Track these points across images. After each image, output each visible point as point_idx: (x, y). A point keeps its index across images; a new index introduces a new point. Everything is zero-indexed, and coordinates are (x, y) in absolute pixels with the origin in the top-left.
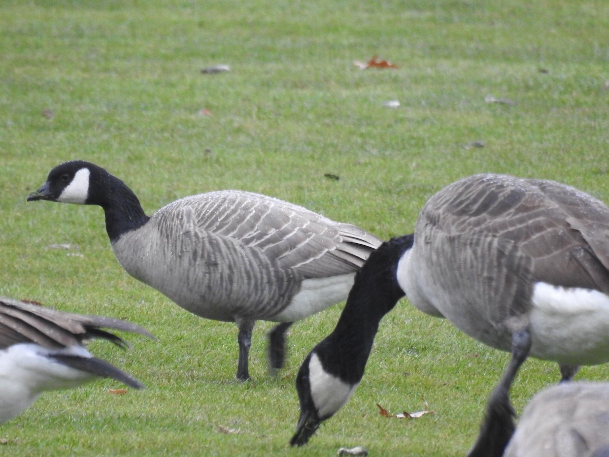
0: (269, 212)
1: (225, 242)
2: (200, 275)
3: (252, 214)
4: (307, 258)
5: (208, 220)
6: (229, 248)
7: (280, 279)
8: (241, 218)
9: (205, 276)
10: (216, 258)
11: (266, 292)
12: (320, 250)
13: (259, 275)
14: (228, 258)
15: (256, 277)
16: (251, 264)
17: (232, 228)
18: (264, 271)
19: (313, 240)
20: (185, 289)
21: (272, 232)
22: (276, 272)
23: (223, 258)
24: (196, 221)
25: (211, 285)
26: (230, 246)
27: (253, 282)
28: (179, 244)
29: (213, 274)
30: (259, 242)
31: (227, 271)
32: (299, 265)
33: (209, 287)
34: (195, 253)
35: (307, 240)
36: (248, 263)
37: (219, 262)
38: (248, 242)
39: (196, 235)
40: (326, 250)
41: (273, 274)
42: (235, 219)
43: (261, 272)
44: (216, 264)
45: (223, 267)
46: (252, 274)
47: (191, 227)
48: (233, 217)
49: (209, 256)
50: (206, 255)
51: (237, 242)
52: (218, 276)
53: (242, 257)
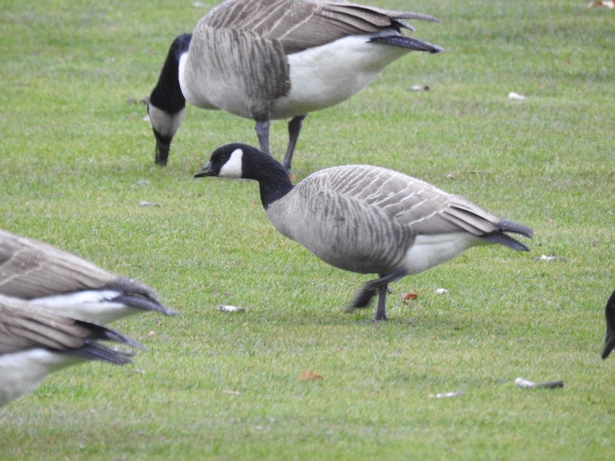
0: (390, 179)
1: (352, 202)
2: (330, 227)
3: (376, 180)
4: (418, 217)
5: (338, 184)
6: (355, 207)
7: (396, 232)
8: (366, 183)
9: (334, 229)
10: (343, 215)
11: (386, 242)
12: (430, 212)
13: (379, 228)
14: (354, 214)
15: (376, 230)
16: (372, 219)
17: (359, 191)
18: (383, 224)
19: (425, 203)
20: (319, 240)
21: (391, 195)
22: (393, 225)
23: (350, 215)
24: (330, 184)
25: (340, 236)
26: (356, 204)
27: (374, 234)
28: (314, 202)
29: (340, 227)
30: (380, 202)
31: (353, 225)
32: (412, 223)
33: (338, 238)
34: (326, 210)
35: (420, 203)
36: (370, 218)
37: (346, 217)
38: (370, 202)
39: (328, 195)
40: (435, 212)
41: (390, 227)
42: (362, 183)
43: (381, 225)
44: (343, 219)
45: (350, 222)
46: (373, 227)
47: (326, 189)
48: (360, 181)
49: (338, 213)
50: (335, 211)
51: (362, 203)
52: (345, 229)
53: (365, 213)
